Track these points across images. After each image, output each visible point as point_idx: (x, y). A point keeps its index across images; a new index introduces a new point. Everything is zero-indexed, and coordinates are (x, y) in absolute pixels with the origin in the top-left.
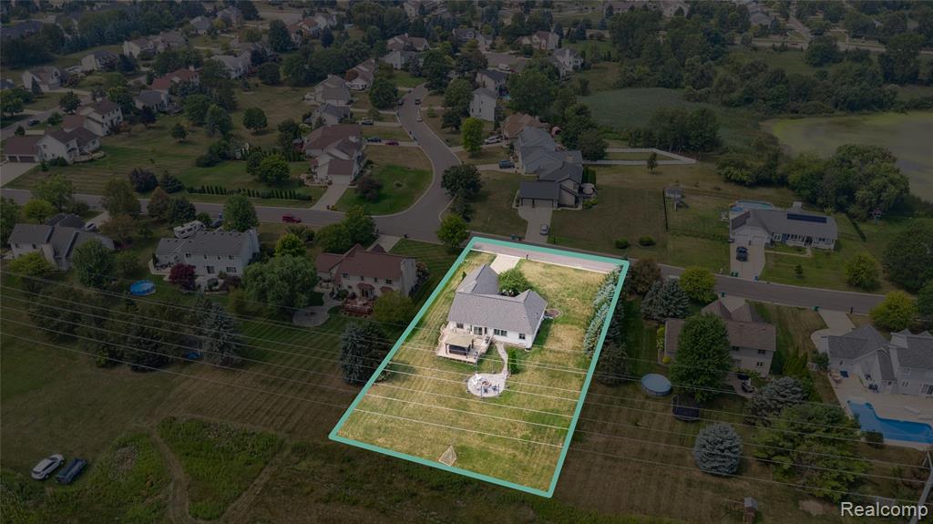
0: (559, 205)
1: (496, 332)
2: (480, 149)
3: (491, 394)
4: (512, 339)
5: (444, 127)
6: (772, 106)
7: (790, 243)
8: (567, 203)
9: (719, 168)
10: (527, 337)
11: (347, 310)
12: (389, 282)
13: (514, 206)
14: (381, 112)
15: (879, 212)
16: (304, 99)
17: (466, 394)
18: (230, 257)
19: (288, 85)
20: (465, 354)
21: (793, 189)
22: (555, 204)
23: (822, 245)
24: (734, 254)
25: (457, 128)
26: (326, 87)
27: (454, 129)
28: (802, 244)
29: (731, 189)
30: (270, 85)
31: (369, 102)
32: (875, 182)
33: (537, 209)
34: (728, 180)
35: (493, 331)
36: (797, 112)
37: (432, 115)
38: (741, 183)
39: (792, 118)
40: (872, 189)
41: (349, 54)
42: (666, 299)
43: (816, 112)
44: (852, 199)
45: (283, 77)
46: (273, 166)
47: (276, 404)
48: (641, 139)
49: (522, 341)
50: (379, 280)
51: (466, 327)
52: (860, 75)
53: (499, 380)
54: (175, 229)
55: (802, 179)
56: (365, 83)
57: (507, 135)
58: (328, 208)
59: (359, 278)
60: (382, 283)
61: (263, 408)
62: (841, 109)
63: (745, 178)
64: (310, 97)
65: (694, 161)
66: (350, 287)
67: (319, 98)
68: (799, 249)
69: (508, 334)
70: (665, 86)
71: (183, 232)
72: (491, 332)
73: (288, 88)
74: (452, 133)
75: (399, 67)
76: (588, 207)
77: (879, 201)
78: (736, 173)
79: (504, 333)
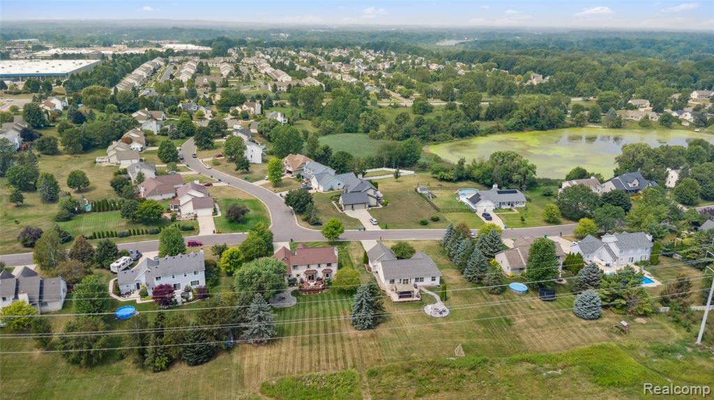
0: (370, 206)
1: (417, 279)
2: (281, 180)
3: (444, 314)
4: (428, 282)
5: (237, 170)
6: (422, 138)
7: (504, 207)
8: (371, 204)
9: (433, 174)
10: (436, 279)
11: (305, 291)
12: (329, 265)
13: (340, 211)
14: (178, 165)
15: (525, 186)
16: (95, 162)
17: (431, 318)
18: (195, 273)
19: (67, 154)
20: (410, 296)
21: (476, 180)
22: (367, 206)
23: (518, 206)
24: (483, 219)
25: (248, 170)
26: (117, 151)
27: (245, 170)
28: (509, 207)
29: (445, 184)
30: (51, 155)
31: (158, 159)
32: (522, 169)
33: (356, 210)
34: (442, 179)
35: (414, 280)
36: (435, 141)
37: (216, 164)
38: (450, 180)
39: (435, 144)
40: (520, 174)
41: (116, 125)
42: (492, 241)
43: (444, 140)
44: (511, 181)
45: (60, 148)
46: (153, 208)
47: (327, 355)
48: (374, 163)
49: (433, 282)
50: (322, 266)
51: (397, 281)
52: (458, 117)
53: (440, 305)
54: (111, 265)
55: (484, 173)
56: (142, 146)
57: (291, 169)
58: (214, 232)
59: (306, 267)
60: (324, 267)
61: (321, 359)
62: (457, 137)
63: (452, 177)
64: (100, 160)
65: (413, 172)
66: (298, 275)
67: (114, 160)
68: (510, 210)
69: (425, 279)
70: (350, 132)
71: (120, 267)
72: (413, 281)
73: (68, 156)
74: (244, 173)
75: (156, 133)
76: (385, 205)
77: (525, 179)
78: (447, 175)
79: (422, 280)
